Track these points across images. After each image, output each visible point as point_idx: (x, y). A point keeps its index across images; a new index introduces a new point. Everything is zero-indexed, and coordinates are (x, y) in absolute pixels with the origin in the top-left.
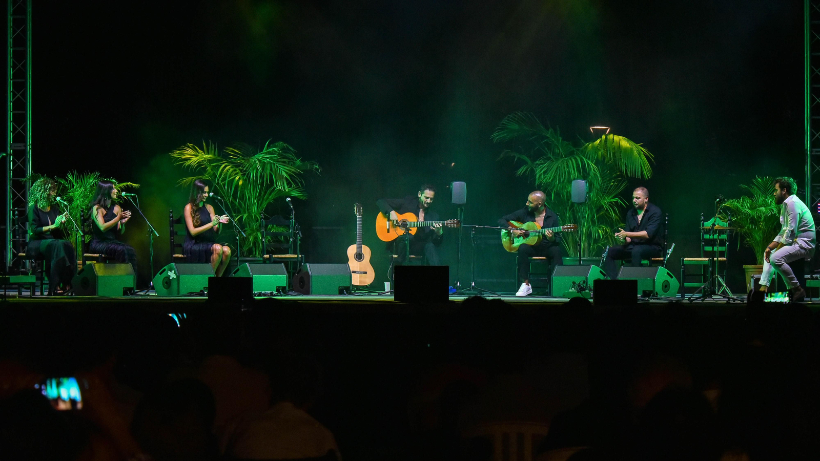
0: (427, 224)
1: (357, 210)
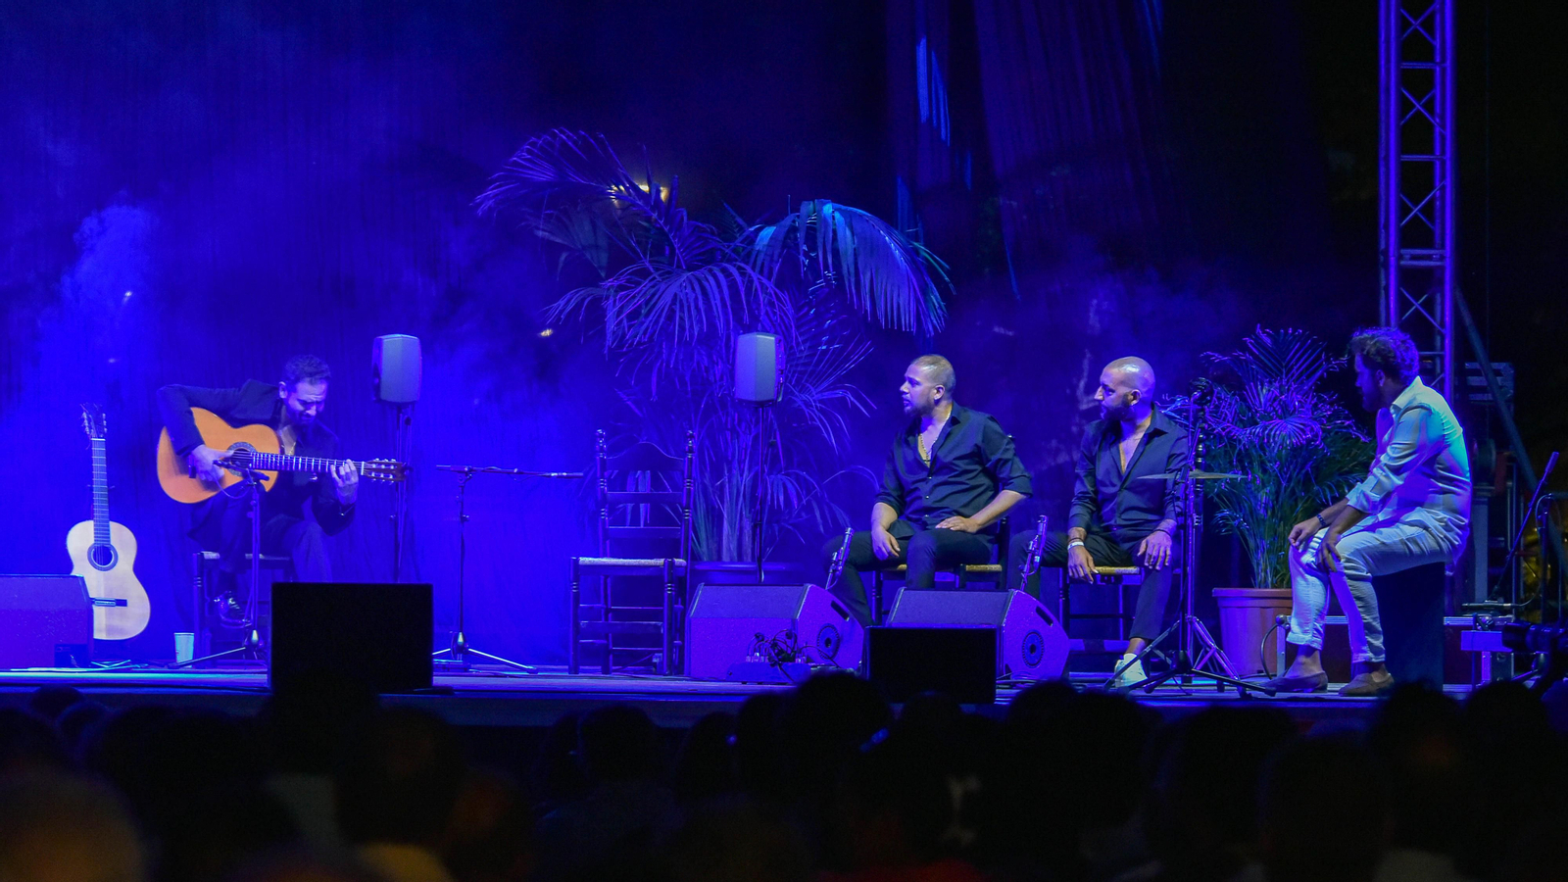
0: (303, 465)
1: (89, 420)
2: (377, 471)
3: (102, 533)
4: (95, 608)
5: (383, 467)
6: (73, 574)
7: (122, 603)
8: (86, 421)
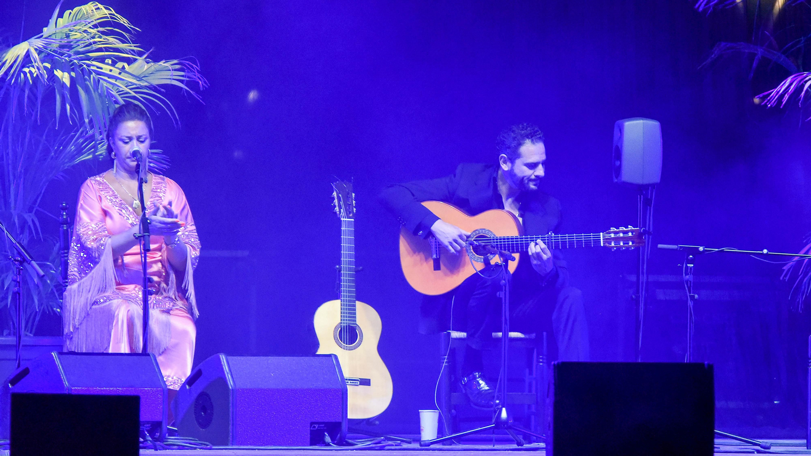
1: (339, 198)
2: (617, 240)
3: (349, 312)
4: (350, 389)
5: (621, 235)
6: (319, 352)
7: (366, 382)
8: (336, 201)
